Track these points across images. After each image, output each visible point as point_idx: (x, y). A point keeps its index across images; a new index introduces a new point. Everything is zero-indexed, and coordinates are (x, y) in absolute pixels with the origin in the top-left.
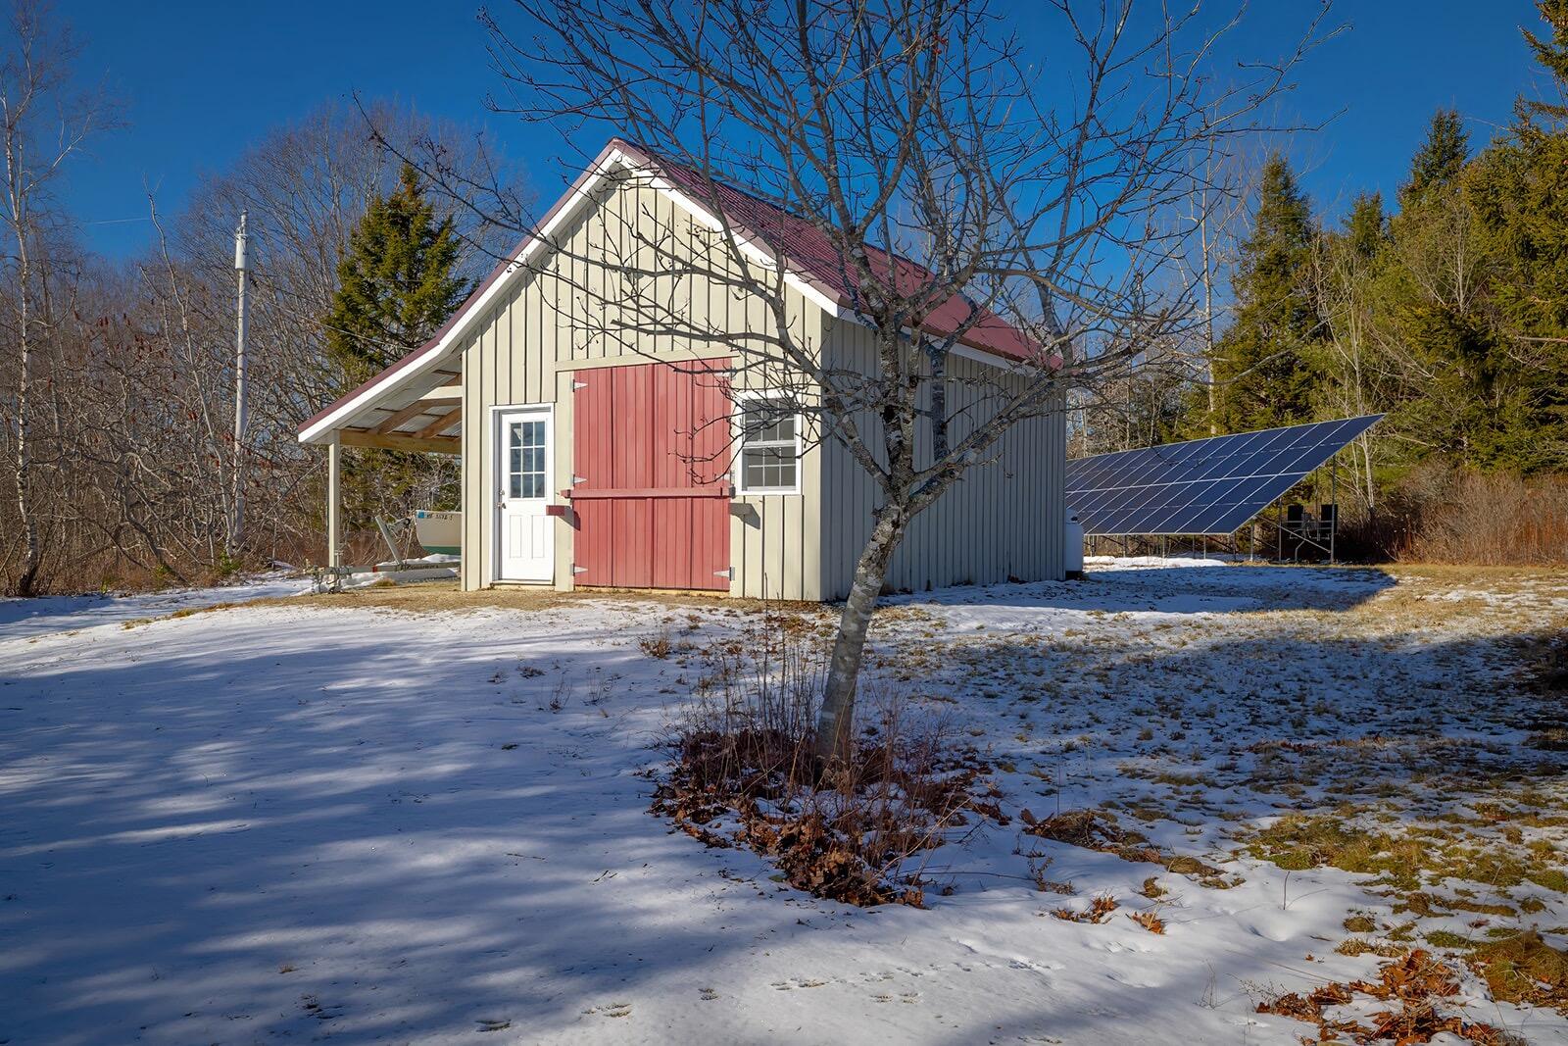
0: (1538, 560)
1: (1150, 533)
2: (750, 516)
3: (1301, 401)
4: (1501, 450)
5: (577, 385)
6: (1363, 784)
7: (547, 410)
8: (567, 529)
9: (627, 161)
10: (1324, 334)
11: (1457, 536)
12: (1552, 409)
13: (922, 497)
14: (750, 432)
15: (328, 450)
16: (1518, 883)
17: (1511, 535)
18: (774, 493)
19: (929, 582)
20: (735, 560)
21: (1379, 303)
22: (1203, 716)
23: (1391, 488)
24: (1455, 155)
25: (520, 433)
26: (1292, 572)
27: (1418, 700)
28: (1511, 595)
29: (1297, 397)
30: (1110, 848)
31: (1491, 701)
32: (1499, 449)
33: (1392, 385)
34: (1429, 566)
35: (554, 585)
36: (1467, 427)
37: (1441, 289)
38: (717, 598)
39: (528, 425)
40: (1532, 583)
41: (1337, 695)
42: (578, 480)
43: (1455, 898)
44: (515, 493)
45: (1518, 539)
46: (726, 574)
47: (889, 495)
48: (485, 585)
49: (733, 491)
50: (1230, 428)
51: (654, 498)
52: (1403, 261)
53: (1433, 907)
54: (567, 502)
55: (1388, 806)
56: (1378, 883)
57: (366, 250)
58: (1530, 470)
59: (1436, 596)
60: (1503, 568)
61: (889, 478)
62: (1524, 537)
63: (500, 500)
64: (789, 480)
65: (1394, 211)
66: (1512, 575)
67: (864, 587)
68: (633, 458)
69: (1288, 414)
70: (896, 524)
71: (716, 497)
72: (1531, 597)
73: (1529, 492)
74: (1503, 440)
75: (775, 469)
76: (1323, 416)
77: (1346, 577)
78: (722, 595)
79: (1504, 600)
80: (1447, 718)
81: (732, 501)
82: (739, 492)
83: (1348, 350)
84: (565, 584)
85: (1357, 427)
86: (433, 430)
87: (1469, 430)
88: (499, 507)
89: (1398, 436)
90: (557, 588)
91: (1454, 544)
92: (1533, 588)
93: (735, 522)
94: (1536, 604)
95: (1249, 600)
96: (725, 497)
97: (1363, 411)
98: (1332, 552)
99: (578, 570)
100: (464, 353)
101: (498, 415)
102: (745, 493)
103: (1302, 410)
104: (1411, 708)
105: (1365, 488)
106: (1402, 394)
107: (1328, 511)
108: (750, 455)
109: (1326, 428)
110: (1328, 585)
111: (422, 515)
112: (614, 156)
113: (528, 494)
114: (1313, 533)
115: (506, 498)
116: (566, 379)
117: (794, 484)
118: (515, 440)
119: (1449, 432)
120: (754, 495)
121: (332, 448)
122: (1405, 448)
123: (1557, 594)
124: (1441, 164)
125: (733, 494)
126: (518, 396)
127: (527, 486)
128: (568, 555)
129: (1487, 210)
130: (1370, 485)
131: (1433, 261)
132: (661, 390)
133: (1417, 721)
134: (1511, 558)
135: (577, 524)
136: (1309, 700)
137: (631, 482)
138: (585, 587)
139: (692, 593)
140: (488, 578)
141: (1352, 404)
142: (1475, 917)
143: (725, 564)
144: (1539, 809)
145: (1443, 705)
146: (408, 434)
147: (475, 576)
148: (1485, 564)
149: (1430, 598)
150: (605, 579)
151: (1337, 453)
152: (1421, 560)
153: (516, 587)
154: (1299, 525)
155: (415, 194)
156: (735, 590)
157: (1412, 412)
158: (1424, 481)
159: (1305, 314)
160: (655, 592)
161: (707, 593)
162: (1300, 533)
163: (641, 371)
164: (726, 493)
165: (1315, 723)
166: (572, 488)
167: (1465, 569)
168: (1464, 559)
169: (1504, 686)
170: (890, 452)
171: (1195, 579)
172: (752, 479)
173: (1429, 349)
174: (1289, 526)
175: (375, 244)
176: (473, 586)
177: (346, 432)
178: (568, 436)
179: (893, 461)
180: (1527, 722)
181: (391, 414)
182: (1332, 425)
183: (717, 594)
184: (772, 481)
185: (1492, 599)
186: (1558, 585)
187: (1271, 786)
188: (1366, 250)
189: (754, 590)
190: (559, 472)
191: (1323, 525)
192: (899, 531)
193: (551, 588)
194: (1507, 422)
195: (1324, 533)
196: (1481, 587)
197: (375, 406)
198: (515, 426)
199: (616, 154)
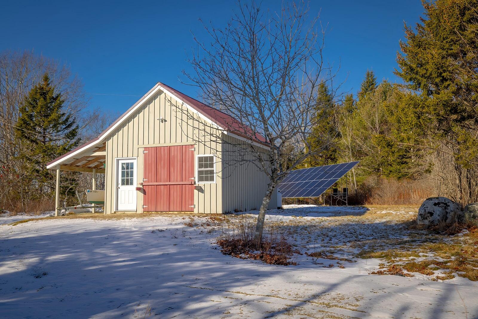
0: (404, 204)
1: (293, 197)
2: (201, 190)
3: (332, 157)
4: (391, 172)
5: (145, 152)
6: (375, 245)
7: (135, 159)
8: (141, 195)
9: (162, 89)
10: (339, 135)
11: (381, 197)
12: (404, 160)
13: (279, 181)
14: (200, 166)
15: (56, 171)
16: (410, 257)
17: (396, 197)
18: (207, 183)
19: (246, 209)
20: (196, 203)
21: (354, 127)
22: (334, 236)
23: (361, 183)
24: (373, 84)
25: (125, 166)
26: (337, 208)
27: (382, 232)
28: (398, 212)
29: (331, 155)
30: (327, 258)
31: (399, 231)
32: (391, 171)
33: (359, 152)
34: (374, 206)
35: (136, 211)
36: (381, 165)
37: (372, 124)
38: (191, 213)
39: (128, 164)
40: (403, 209)
41: (363, 232)
42: (145, 180)
43: (399, 260)
44: (123, 184)
45: (398, 197)
46: (193, 206)
47: (272, 181)
48: (113, 212)
49: (195, 182)
50: (312, 165)
51: (170, 185)
52: (361, 115)
53: (395, 262)
54: (141, 187)
55: (382, 248)
56: (383, 259)
57: (31, 103)
58: (399, 178)
59: (379, 212)
60: (395, 206)
61: (272, 176)
62: (399, 197)
63: (118, 186)
64: (212, 179)
65: (356, 98)
66: (398, 207)
67: (266, 202)
68: (163, 173)
69: (330, 160)
70: (273, 187)
71: (190, 184)
72: (404, 212)
73: (400, 183)
74: (391, 169)
75: (207, 176)
76: (340, 162)
77: (353, 209)
78: (192, 213)
79: (397, 213)
80: (390, 235)
81: (195, 185)
82: (197, 183)
83: (346, 141)
84: (140, 211)
85: (352, 165)
86: (86, 165)
87: (382, 166)
88: (118, 188)
89: (362, 167)
90: (137, 212)
91: (380, 199)
92: (404, 210)
93: (196, 192)
94: (405, 213)
95: (330, 214)
96: (193, 184)
97: (352, 160)
98: (347, 202)
99: (144, 206)
100: (107, 142)
101: (118, 160)
102: (198, 183)
103: (334, 160)
104: (381, 233)
105: (354, 183)
106: (363, 155)
107: (345, 190)
108: (200, 173)
109: (343, 165)
110: (349, 210)
111: (89, 191)
112: (158, 87)
113: (127, 184)
114: (341, 197)
115: (120, 186)
116: (141, 150)
117: (214, 180)
118: (123, 168)
119: (376, 166)
120: (201, 184)
121: (58, 171)
122: (364, 171)
123: (410, 211)
124: (369, 86)
125: (195, 183)
126: (125, 155)
127: (127, 182)
128: (142, 202)
129: (389, 111)
130: (355, 182)
131: (369, 115)
132: (172, 154)
133: (383, 235)
134: (396, 203)
135: (145, 193)
136: (357, 233)
137: (162, 180)
138: (147, 213)
139: (182, 212)
140: (114, 210)
141: (349, 158)
142: (403, 262)
143: (192, 204)
144: (412, 247)
145: (388, 232)
146: (78, 166)
147: (109, 209)
148: (389, 205)
149: (378, 213)
150: (153, 209)
151: (347, 172)
152: (372, 204)
153: (124, 212)
154: (337, 194)
155: (48, 85)
156: (196, 211)
157: (366, 160)
158: (371, 181)
159: (332, 130)
160: (170, 212)
161: (187, 212)
162: (337, 196)
163: (166, 148)
164: (193, 183)
165: (360, 237)
166: (143, 182)
167: (385, 206)
168: (384, 203)
169: (401, 229)
170: (272, 171)
171: (311, 210)
172: (201, 179)
173: (379, 145)
174: (334, 194)
175: (34, 101)
176: (108, 212)
177: (63, 165)
178: (142, 166)
179: (273, 173)
180: (407, 235)
181: (75, 160)
182: (345, 164)
183: (191, 212)
184: (207, 179)
185: (394, 213)
186: (410, 209)
187: (356, 247)
188: (350, 111)
189: (201, 211)
190: (138, 177)
191: (344, 194)
192: (274, 189)
193: (135, 212)
194: (392, 163)
195: (344, 197)
196: (390, 210)
197: (73, 158)
198: (123, 164)
199: (159, 87)
